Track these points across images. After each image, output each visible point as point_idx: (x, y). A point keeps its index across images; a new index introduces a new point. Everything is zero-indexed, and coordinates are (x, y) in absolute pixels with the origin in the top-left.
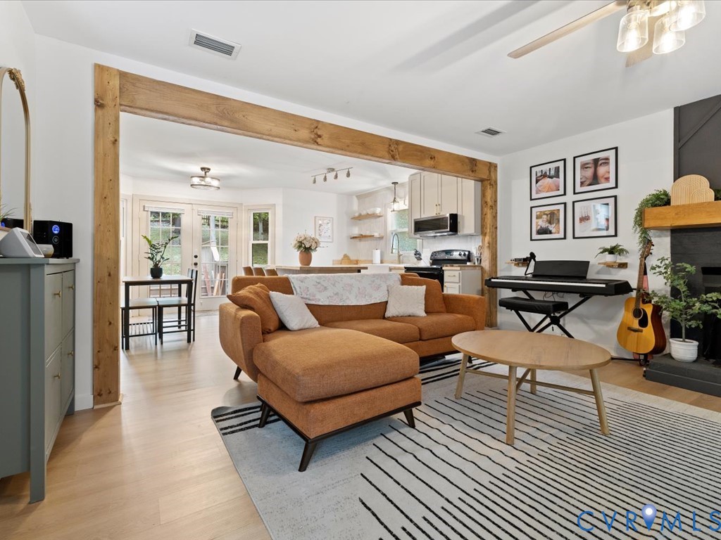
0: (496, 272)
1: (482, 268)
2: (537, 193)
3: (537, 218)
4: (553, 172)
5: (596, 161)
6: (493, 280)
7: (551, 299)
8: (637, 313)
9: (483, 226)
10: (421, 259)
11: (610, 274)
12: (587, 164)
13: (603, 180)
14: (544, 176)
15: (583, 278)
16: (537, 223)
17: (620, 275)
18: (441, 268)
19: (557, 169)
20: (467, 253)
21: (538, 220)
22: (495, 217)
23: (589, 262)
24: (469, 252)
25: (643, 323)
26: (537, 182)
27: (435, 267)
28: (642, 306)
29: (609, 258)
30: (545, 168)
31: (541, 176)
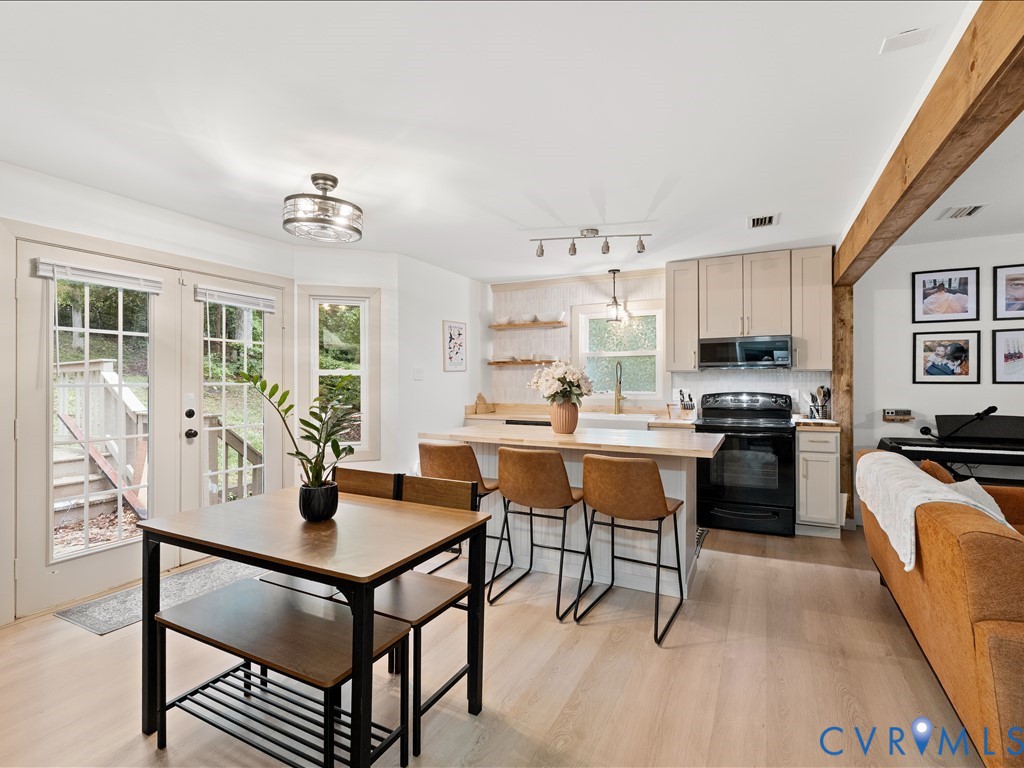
2: (925, 313)
3: (926, 350)
4: (955, 285)
12: (1017, 279)
14: (940, 288)
16: (926, 357)
19: (963, 282)
21: (927, 354)
30: (940, 277)
31: (934, 288)
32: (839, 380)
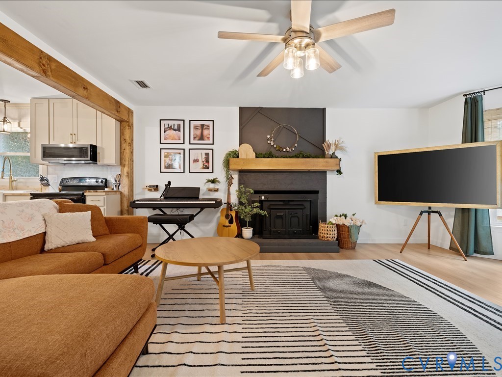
0: (133, 196)
1: (121, 193)
2: (165, 139)
3: (165, 157)
4: (176, 127)
5: (202, 126)
6: (136, 202)
7: (176, 213)
8: (227, 217)
9: (121, 159)
10: (49, 185)
11: (210, 195)
12: (197, 126)
13: (206, 138)
14: (170, 128)
15: (197, 198)
16: (165, 160)
17: (215, 195)
18: (83, 194)
19: (179, 126)
20: (104, 181)
21: (166, 159)
22: (132, 152)
23: (200, 188)
24: (106, 180)
25: (231, 222)
26: (165, 132)
27: (63, 192)
28: (230, 212)
29: (212, 186)
30: (171, 123)
31: (168, 128)
32: (123, 170)
